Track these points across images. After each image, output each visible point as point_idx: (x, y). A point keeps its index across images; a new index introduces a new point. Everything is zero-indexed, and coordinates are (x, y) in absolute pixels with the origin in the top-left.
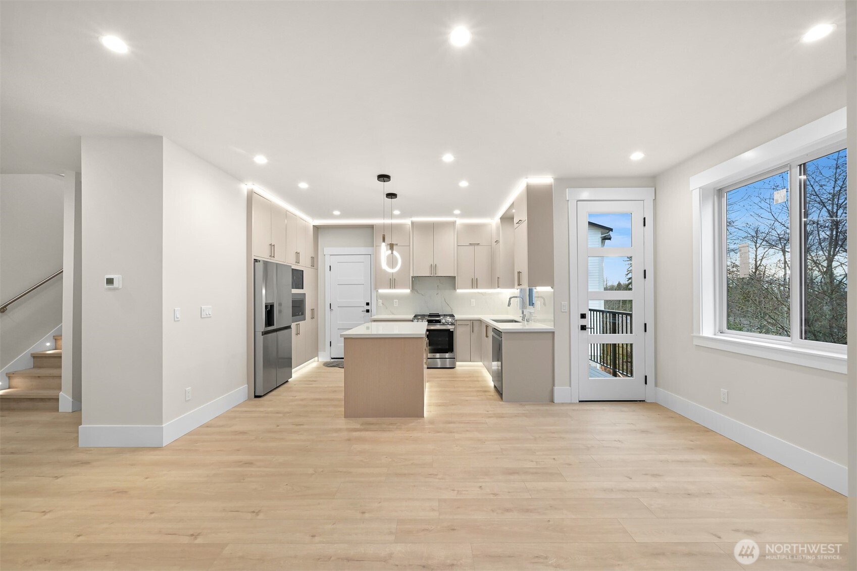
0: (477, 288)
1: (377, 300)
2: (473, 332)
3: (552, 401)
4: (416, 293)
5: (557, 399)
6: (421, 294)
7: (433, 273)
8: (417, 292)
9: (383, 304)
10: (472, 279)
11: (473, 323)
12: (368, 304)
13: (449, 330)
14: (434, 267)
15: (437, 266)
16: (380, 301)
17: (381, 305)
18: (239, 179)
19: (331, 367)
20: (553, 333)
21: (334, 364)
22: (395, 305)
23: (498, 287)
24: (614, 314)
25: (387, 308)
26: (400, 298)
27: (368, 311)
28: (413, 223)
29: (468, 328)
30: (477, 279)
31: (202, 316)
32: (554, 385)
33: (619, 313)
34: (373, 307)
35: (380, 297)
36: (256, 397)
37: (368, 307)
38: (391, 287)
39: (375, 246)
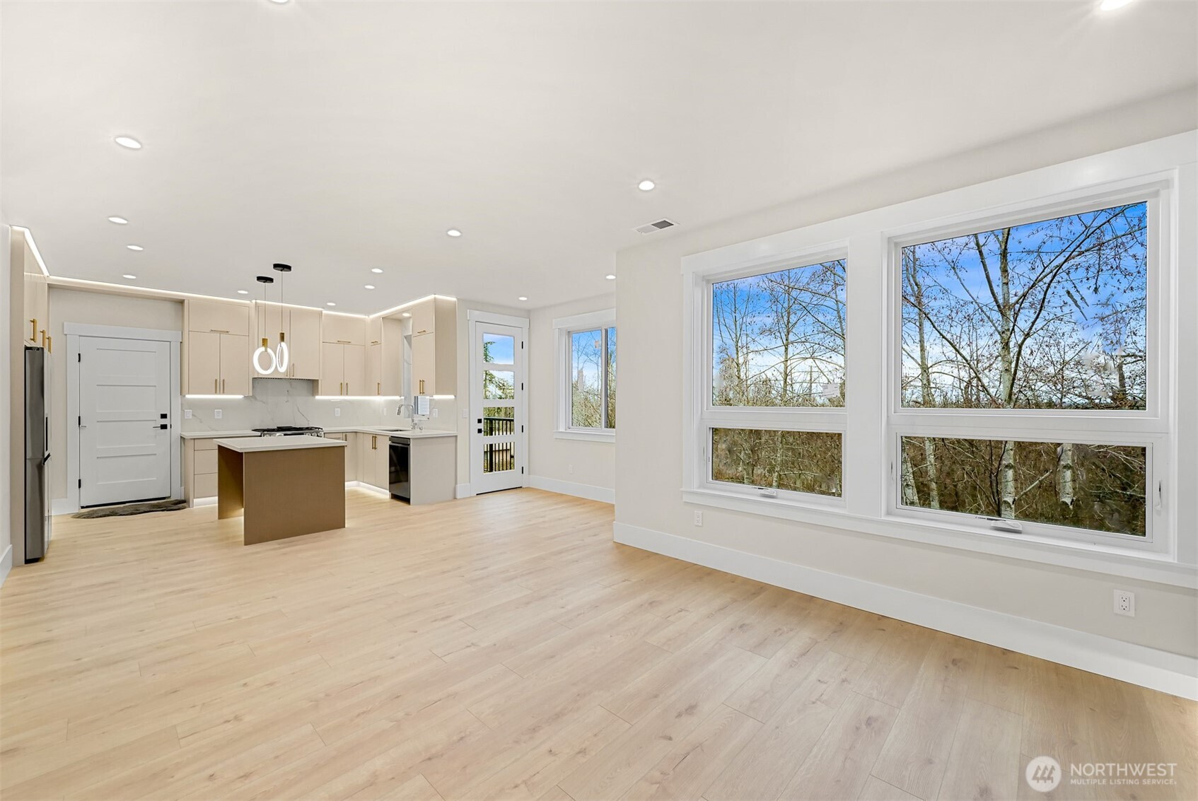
0: (347, 394)
1: (182, 411)
3: (455, 498)
4: (250, 399)
5: (458, 497)
6: (262, 402)
7: (289, 374)
9: (193, 415)
10: (342, 383)
11: (346, 436)
12: (164, 416)
15: (296, 365)
16: (189, 413)
17: (191, 417)
19: (101, 517)
20: (456, 436)
21: (108, 513)
22: (216, 417)
23: (378, 394)
24: (491, 420)
25: (202, 422)
27: (164, 427)
28: (257, 307)
32: (456, 483)
33: (495, 420)
34: (174, 422)
35: (186, 405)
37: (164, 422)
38: (218, 391)
39: (187, 331)
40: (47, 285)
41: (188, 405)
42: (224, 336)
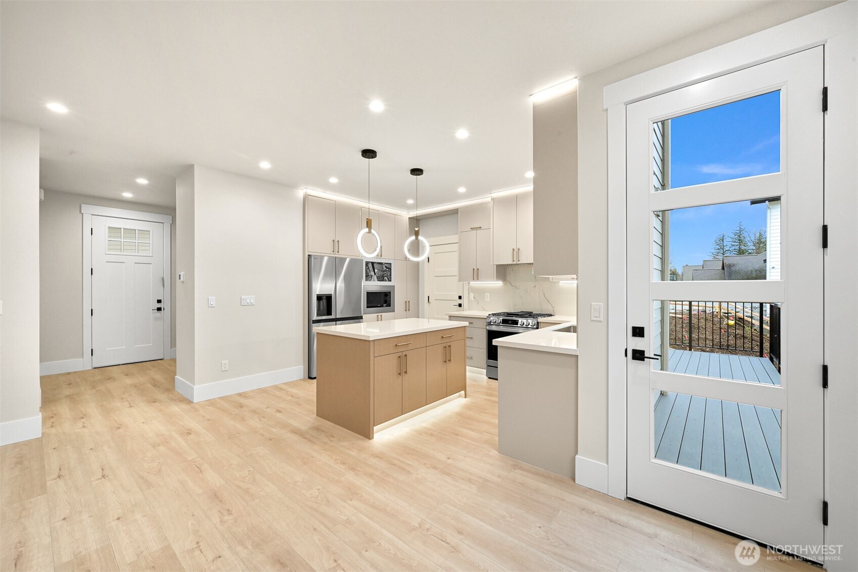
1: (469, 294)
3: (573, 478)
4: (508, 285)
6: (515, 287)
7: (515, 259)
8: (511, 284)
9: (474, 298)
12: (460, 298)
14: (516, 252)
15: (520, 250)
16: (472, 295)
17: (473, 299)
18: (291, 186)
20: (577, 357)
22: (486, 300)
25: (478, 303)
26: (492, 291)
27: (460, 305)
28: (493, 199)
31: (242, 304)
32: (576, 453)
34: (464, 301)
36: (310, 378)
37: (460, 301)
38: (475, 278)
39: (459, 232)
40: (408, 219)
41: (471, 290)
42: (479, 231)
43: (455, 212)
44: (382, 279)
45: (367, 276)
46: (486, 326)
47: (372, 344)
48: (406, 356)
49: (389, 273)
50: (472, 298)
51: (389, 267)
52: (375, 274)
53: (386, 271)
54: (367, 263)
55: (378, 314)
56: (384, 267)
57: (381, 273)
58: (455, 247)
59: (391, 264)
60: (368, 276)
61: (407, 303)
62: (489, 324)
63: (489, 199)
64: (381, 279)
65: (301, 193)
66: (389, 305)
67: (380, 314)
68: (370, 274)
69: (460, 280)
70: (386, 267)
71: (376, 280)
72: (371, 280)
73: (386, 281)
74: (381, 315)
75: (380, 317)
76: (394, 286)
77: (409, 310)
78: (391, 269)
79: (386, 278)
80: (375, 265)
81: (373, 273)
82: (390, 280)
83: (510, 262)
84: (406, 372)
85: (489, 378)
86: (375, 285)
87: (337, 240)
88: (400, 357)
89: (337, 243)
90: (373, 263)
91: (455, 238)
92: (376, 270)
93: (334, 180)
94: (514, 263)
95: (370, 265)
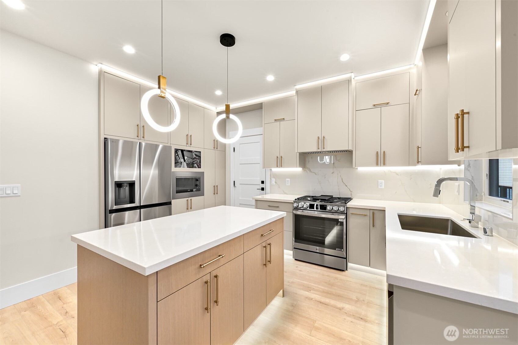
0: (384, 164)
1: (271, 179)
2: (373, 226)
4: (308, 171)
7: (321, 148)
8: (310, 170)
9: (276, 183)
10: (377, 153)
11: (373, 214)
12: (263, 182)
13: (338, 220)
14: (321, 140)
15: (326, 137)
17: (274, 184)
23: (418, 162)
25: (280, 187)
26: (293, 177)
27: (263, 189)
28: (297, 92)
29: (366, 221)
30: (384, 152)
34: (267, 186)
35: (272, 175)
37: (263, 186)
38: (278, 165)
39: (263, 124)
40: (216, 113)
41: (274, 176)
42: (282, 123)
43: (259, 107)
44: (192, 166)
45: (176, 163)
46: (293, 210)
47: (152, 281)
48: (216, 277)
49: (199, 161)
50: (273, 182)
51: (198, 156)
52: (185, 161)
53: (195, 158)
54: (176, 151)
55: (188, 198)
56: (194, 155)
57: (191, 160)
58: (260, 139)
59: (200, 152)
60: (178, 162)
61: (216, 187)
62: (297, 208)
63: (294, 92)
64: (190, 165)
65: (94, 68)
66: (199, 190)
67: (190, 198)
68: (179, 161)
69: (264, 167)
70: (195, 154)
71: (186, 167)
72: (180, 167)
73: (195, 167)
74: (191, 200)
75: (189, 201)
76: (204, 172)
77: (217, 193)
78: (200, 157)
79: (196, 165)
80: (184, 152)
81: (182, 160)
82: (199, 167)
83: (315, 149)
84: (216, 302)
85: (296, 260)
86: (184, 171)
87: (142, 125)
88: (206, 282)
89: (142, 128)
90: (182, 151)
91: (259, 130)
92: (186, 158)
93: (129, 49)
94: (319, 150)
95: (180, 153)
